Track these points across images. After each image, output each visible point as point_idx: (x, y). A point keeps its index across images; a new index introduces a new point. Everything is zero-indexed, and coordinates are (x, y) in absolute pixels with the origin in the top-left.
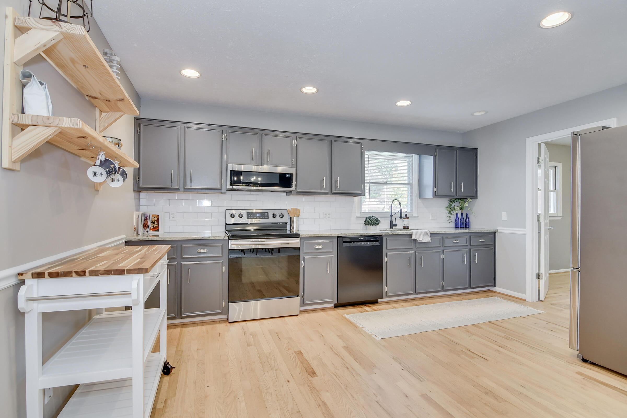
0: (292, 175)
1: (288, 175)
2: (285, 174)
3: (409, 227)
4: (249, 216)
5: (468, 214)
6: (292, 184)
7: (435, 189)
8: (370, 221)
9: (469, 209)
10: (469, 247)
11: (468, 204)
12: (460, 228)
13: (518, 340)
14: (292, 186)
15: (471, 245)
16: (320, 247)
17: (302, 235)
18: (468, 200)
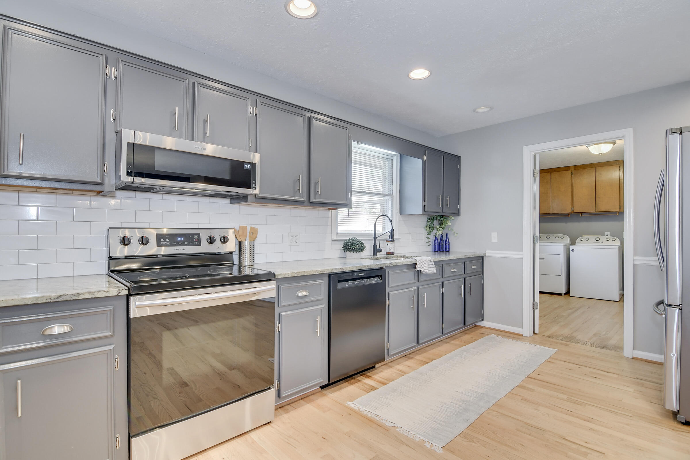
0: (254, 165)
1: (246, 166)
2: (242, 163)
3: (394, 252)
4: (162, 242)
5: (448, 235)
6: (254, 182)
7: (425, 203)
8: (354, 245)
9: (450, 229)
10: (464, 276)
11: (450, 223)
12: (439, 251)
13: (595, 405)
14: (254, 185)
15: (466, 273)
16: (304, 293)
17: (279, 275)
18: (451, 217)
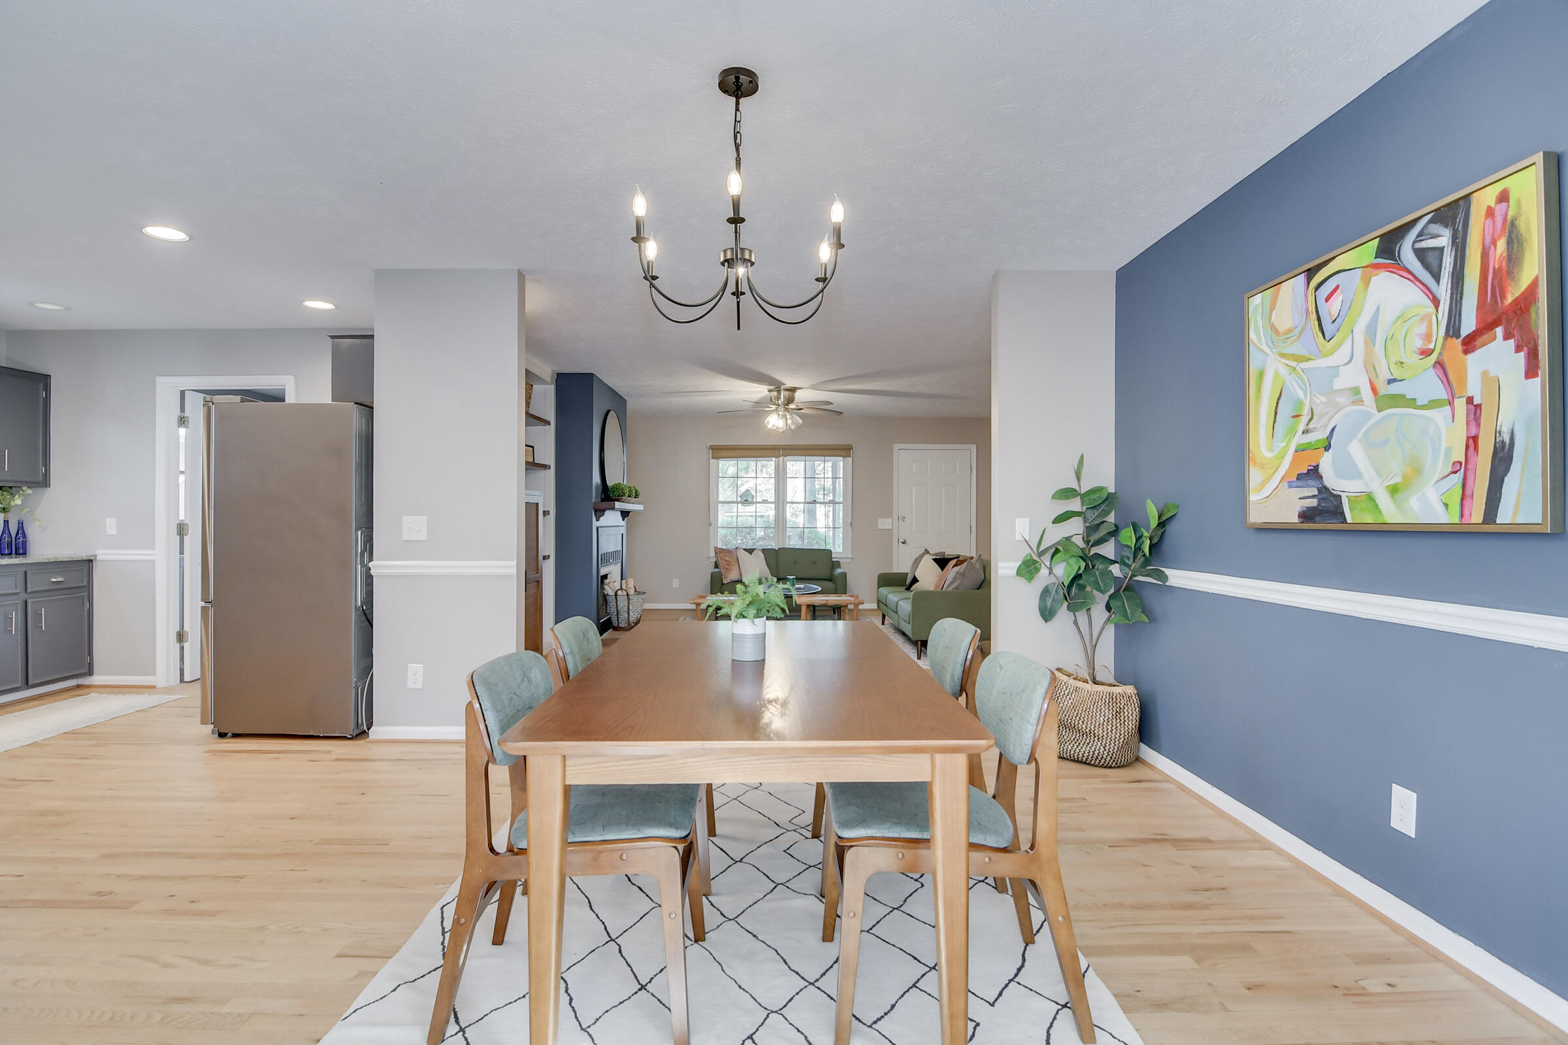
5: (22, 523)
9: (24, 512)
10: (23, 596)
11: (22, 501)
15: (29, 591)
18: (22, 490)
